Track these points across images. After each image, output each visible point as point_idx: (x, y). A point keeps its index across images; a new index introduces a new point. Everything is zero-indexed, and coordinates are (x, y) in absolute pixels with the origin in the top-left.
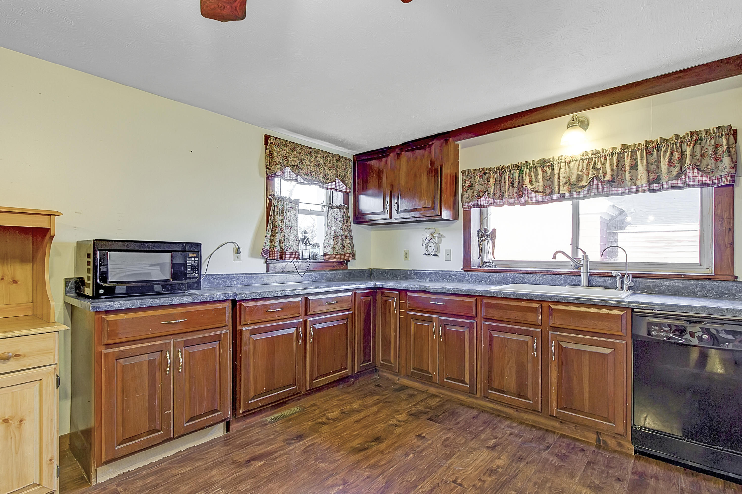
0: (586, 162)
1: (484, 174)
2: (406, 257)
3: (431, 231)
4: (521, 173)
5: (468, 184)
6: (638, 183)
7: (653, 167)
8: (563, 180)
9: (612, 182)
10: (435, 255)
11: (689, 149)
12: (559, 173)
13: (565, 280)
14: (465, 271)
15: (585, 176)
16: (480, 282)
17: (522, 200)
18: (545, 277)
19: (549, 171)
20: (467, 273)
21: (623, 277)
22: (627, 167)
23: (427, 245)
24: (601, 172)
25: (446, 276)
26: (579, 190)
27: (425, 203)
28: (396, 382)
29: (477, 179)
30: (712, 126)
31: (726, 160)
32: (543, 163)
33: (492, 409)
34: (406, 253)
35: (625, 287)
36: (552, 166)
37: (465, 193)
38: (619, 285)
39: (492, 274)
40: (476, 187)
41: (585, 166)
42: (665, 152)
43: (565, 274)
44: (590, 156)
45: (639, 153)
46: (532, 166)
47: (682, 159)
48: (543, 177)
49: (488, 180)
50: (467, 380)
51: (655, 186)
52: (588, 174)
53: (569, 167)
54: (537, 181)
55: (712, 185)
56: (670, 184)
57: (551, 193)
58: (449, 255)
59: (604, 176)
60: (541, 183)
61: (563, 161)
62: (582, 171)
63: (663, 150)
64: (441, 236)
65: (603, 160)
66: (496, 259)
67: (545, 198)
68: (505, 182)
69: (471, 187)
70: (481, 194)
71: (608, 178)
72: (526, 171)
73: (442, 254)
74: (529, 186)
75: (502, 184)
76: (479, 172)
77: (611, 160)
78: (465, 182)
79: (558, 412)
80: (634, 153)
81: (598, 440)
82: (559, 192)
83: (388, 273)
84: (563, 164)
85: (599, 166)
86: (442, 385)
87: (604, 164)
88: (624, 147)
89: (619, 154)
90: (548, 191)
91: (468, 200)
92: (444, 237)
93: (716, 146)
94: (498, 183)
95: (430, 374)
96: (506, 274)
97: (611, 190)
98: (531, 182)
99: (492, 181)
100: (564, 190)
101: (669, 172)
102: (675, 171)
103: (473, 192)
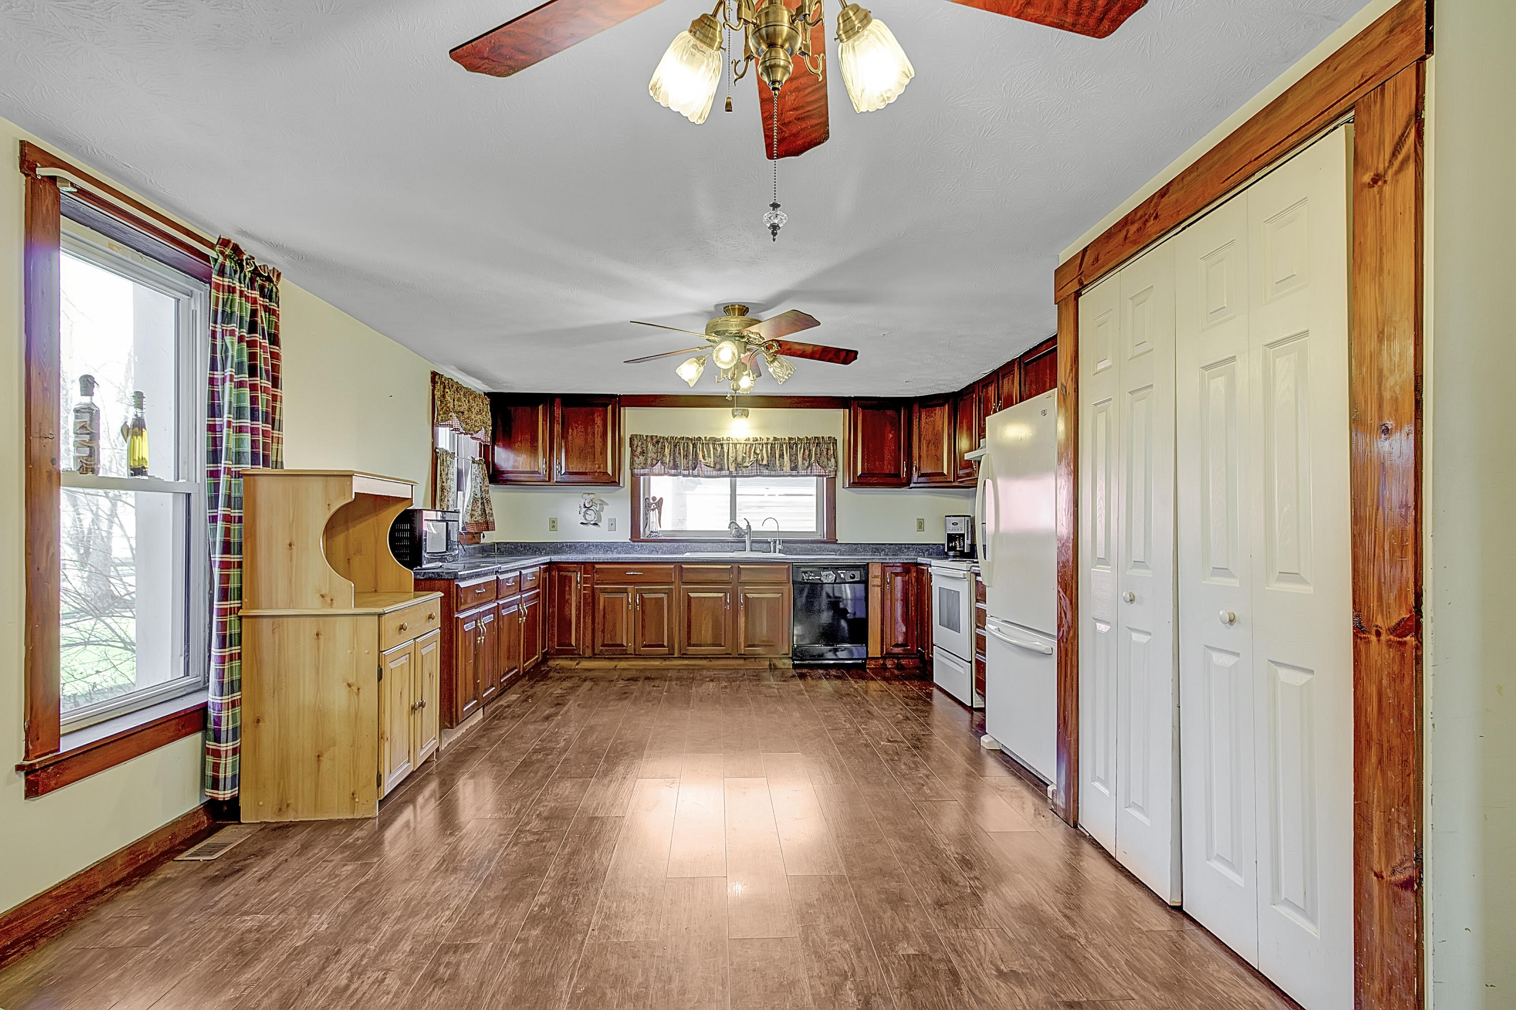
0: (748, 446)
1: (658, 442)
2: (553, 527)
3: (592, 496)
4: (694, 446)
5: (639, 450)
6: (784, 469)
7: (793, 458)
8: (731, 460)
9: (767, 466)
10: (595, 524)
11: (814, 449)
12: (728, 452)
13: (731, 546)
14: (634, 541)
15: (747, 458)
16: (651, 552)
17: (696, 472)
18: (715, 544)
19: (719, 449)
20: (636, 544)
21: (775, 542)
22: (777, 456)
23: (585, 513)
24: (760, 456)
25: (611, 548)
26: (744, 469)
27: (599, 468)
28: (573, 667)
29: (650, 446)
30: (826, 436)
31: (833, 460)
32: (714, 440)
33: (686, 665)
34: (553, 522)
35: (777, 550)
36: (722, 445)
37: (636, 459)
38: (772, 549)
39: (664, 544)
40: (649, 455)
41: (748, 450)
42: (801, 448)
43: (731, 542)
44: (751, 442)
45: (784, 446)
46: (704, 442)
47: (810, 455)
48: (714, 454)
49: (663, 448)
50: (666, 644)
51: (794, 473)
52: (750, 457)
53: (736, 448)
54: (709, 456)
55: (825, 476)
56: (804, 472)
57: (721, 469)
58: (612, 525)
59: (762, 460)
60: (712, 460)
61: (731, 442)
62: (745, 454)
63: (799, 446)
64: (603, 503)
65: (761, 446)
66: (663, 528)
67: (715, 473)
68: (680, 453)
69: (642, 453)
70: (655, 462)
71: (765, 462)
72: (699, 446)
73: (604, 524)
74: (703, 461)
75: (677, 455)
76: (652, 439)
77: (767, 447)
78: (637, 447)
79: (745, 650)
80: (781, 446)
81: (770, 665)
82: (728, 469)
83: (525, 546)
84: (731, 445)
85: (758, 451)
86: (638, 656)
87: (762, 450)
88: (775, 439)
89: (772, 444)
90: (718, 467)
91: (639, 467)
92: (607, 504)
93: (828, 450)
94: (673, 454)
95: (624, 646)
96: (678, 544)
97: (766, 472)
98: (704, 457)
99: (667, 451)
100: (732, 469)
101: (803, 464)
102: (807, 464)
103: (646, 459)
